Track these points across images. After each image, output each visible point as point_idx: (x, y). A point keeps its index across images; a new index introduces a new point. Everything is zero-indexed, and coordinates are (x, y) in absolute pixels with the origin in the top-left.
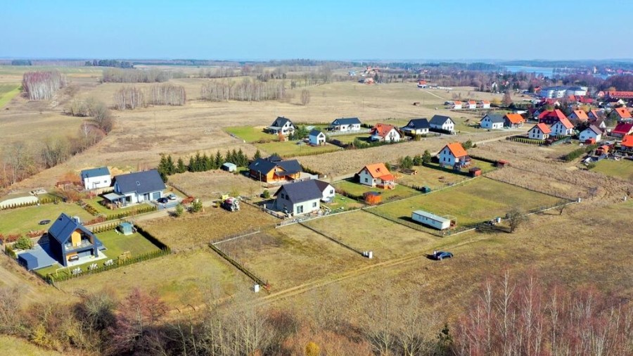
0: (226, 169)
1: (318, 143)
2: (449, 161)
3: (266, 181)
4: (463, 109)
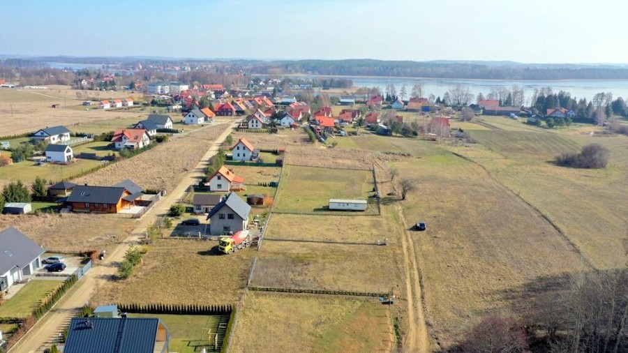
0: (17, 211)
1: (66, 159)
2: (244, 155)
3: (116, 212)
4: (113, 108)
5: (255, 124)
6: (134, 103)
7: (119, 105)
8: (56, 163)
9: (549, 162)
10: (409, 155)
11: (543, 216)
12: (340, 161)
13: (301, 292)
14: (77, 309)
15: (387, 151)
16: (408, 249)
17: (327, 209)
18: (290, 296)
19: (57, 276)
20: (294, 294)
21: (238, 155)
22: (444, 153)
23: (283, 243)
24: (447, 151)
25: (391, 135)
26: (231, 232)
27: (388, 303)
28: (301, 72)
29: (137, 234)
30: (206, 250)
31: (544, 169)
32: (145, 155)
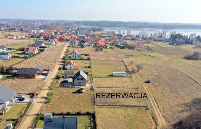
1: (8, 58)
2: (75, 56)
3: (35, 78)
4: (17, 39)
5: (75, 45)
6: (25, 37)
7: (20, 37)
8: (5, 59)
9: (182, 58)
10: (133, 56)
11: (189, 77)
12: (110, 58)
13: (115, 106)
14: (35, 114)
15: (125, 54)
16: (147, 89)
17: (112, 76)
18: (112, 108)
19: (23, 102)
20: (113, 107)
21: (73, 56)
22: (145, 55)
23: (102, 88)
24: (146, 54)
25: (124, 49)
26: (82, 85)
27: (147, 109)
28: (83, 25)
29: (47, 86)
30: (75, 92)
31: (181, 60)
32: (38, 56)
